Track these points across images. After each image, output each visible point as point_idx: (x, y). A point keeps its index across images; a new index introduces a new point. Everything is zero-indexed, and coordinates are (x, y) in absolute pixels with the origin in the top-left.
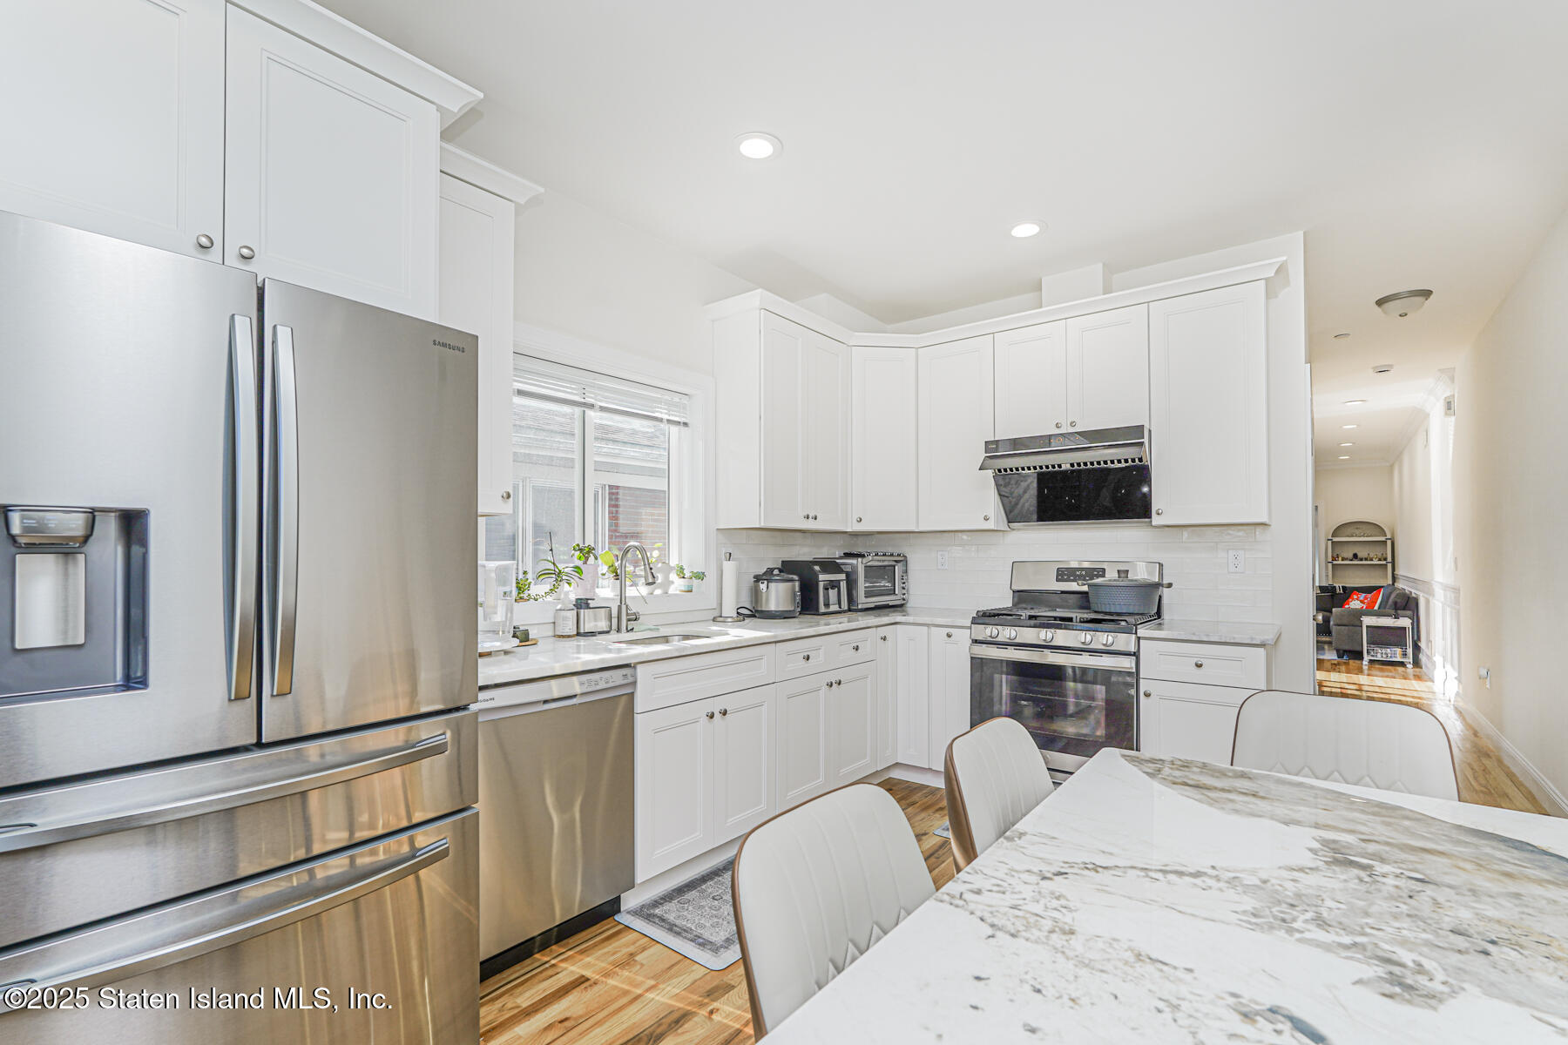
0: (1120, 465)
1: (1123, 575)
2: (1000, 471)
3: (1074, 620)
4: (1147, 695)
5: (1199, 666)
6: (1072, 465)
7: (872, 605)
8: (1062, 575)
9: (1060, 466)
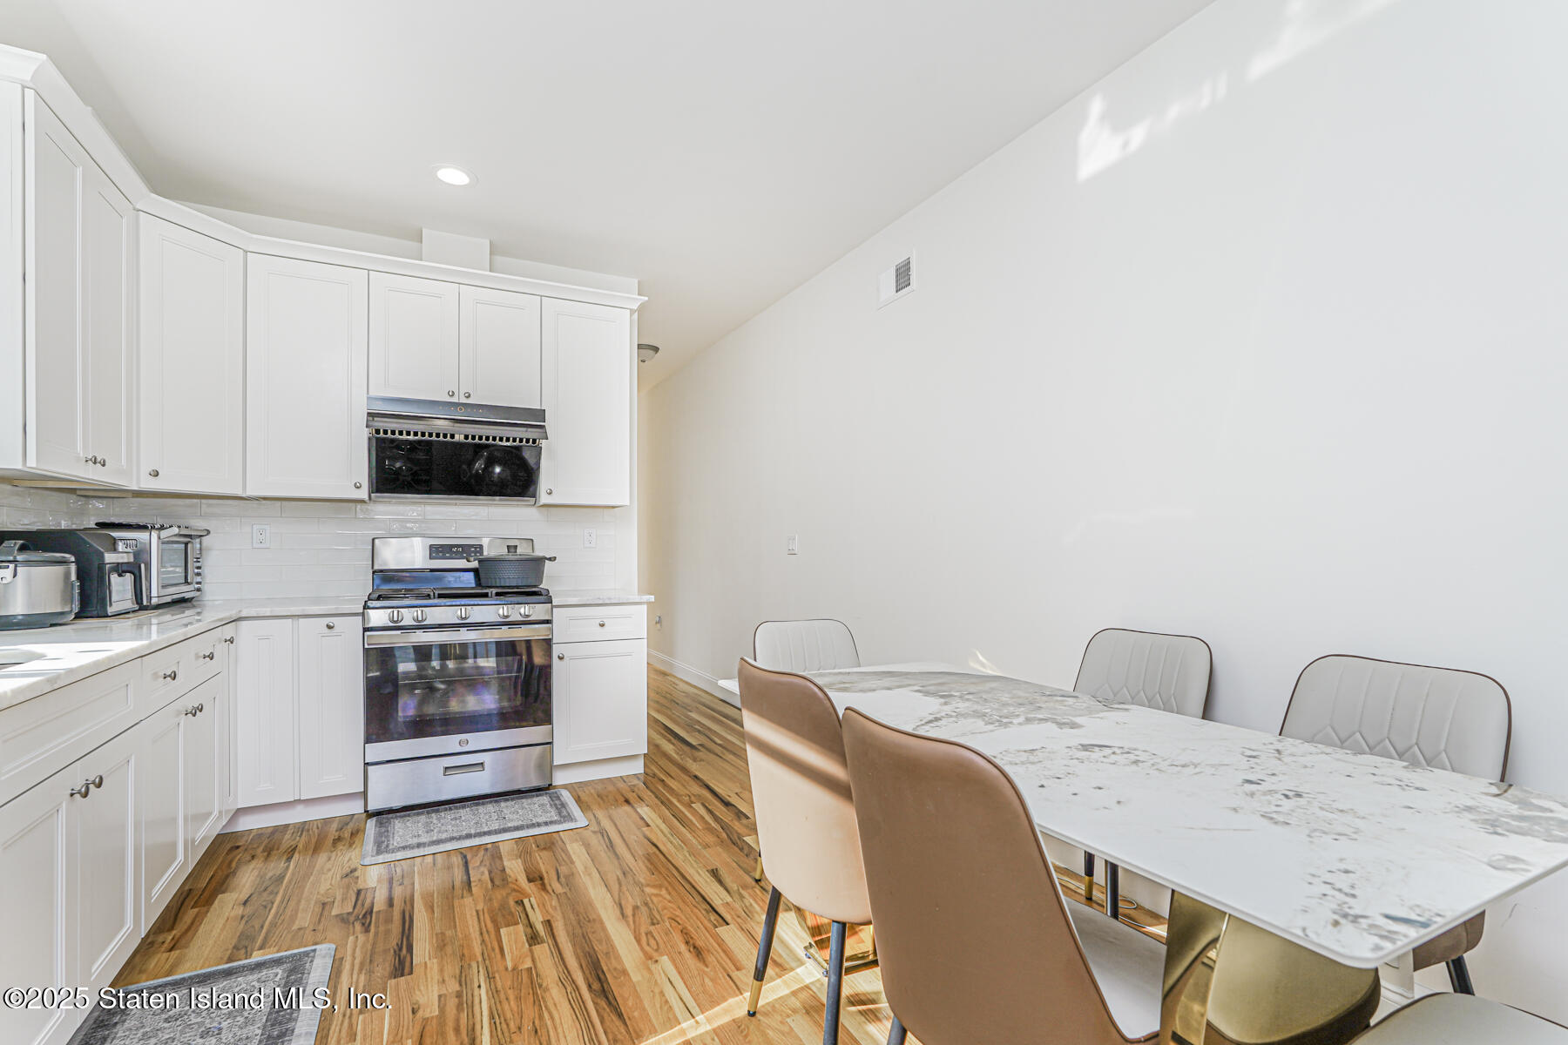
0: (508, 444)
1: (512, 550)
2: (378, 431)
3: (490, 595)
4: (561, 658)
5: (602, 625)
6: (466, 437)
7: (168, 599)
8: (438, 552)
9: (452, 436)
